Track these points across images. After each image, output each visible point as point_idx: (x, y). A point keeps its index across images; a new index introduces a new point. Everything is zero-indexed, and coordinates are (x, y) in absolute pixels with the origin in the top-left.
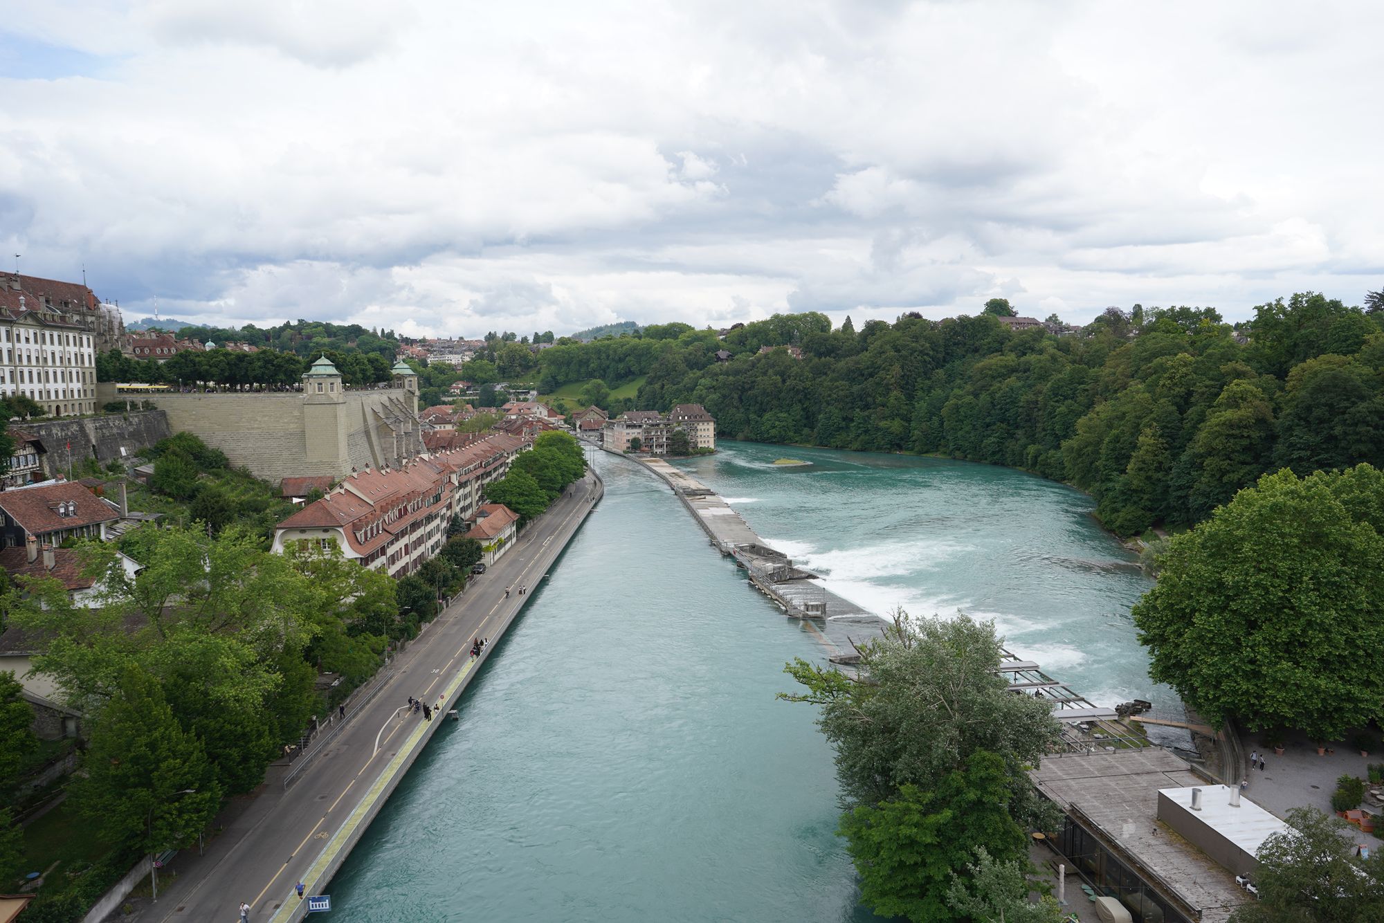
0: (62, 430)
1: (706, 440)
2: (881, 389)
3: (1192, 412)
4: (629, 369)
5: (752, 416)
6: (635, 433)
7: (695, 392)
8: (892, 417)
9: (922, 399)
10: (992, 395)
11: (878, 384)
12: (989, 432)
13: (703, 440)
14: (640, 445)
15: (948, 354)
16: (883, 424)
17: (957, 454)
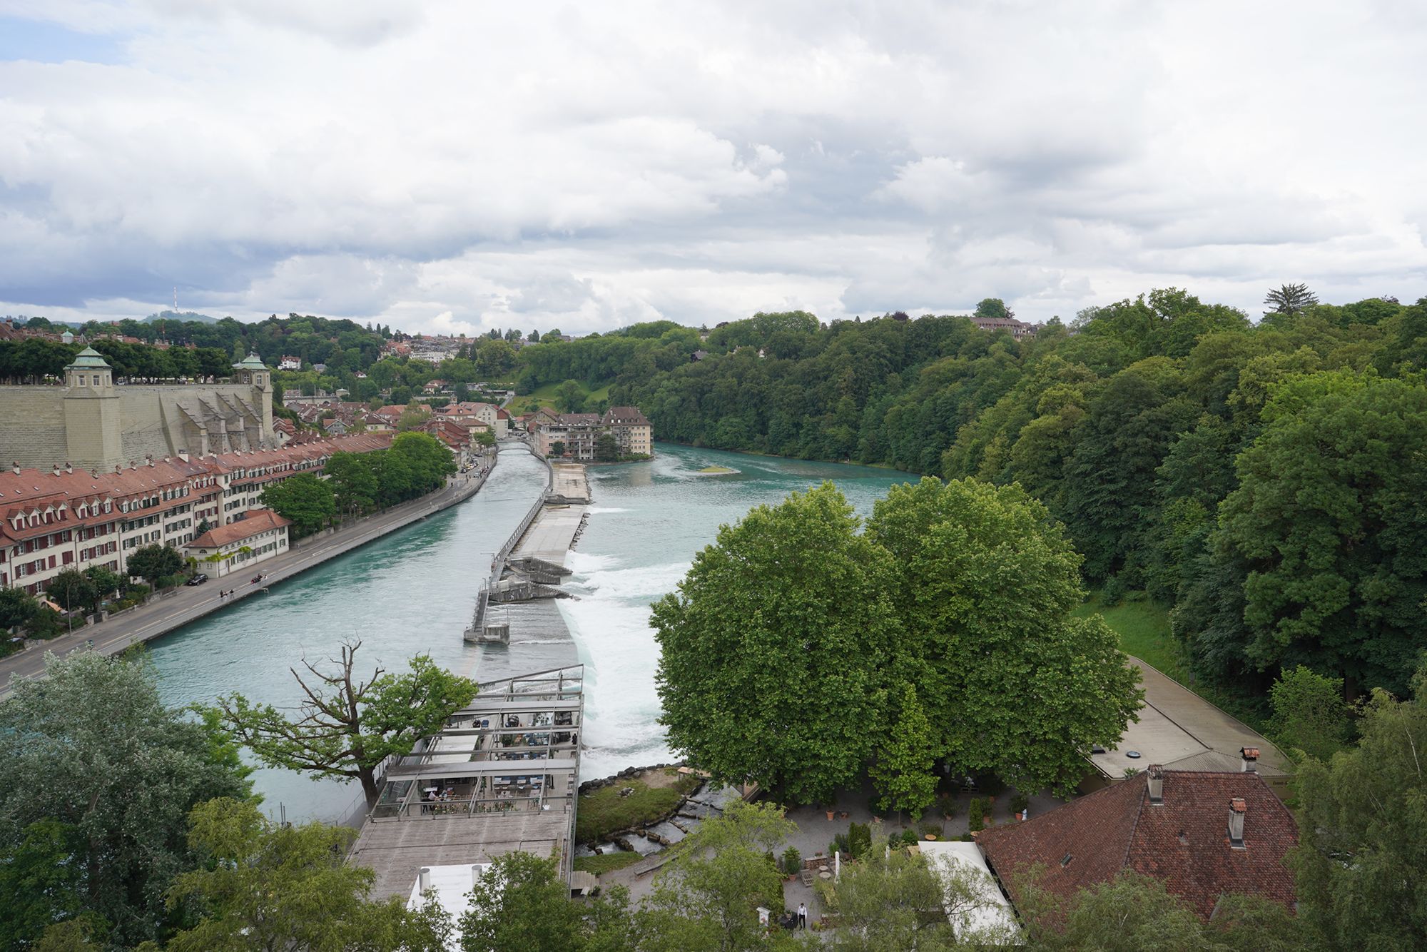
1: (642, 445)
2: (833, 393)
4: (611, 369)
6: (559, 437)
8: (839, 423)
9: (872, 404)
10: (934, 401)
11: (830, 388)
12: (927, 442)
13: (638, 445)
14: (563, 449)
15: (909, 356)
16: (830, 431)
17: (899, 464)
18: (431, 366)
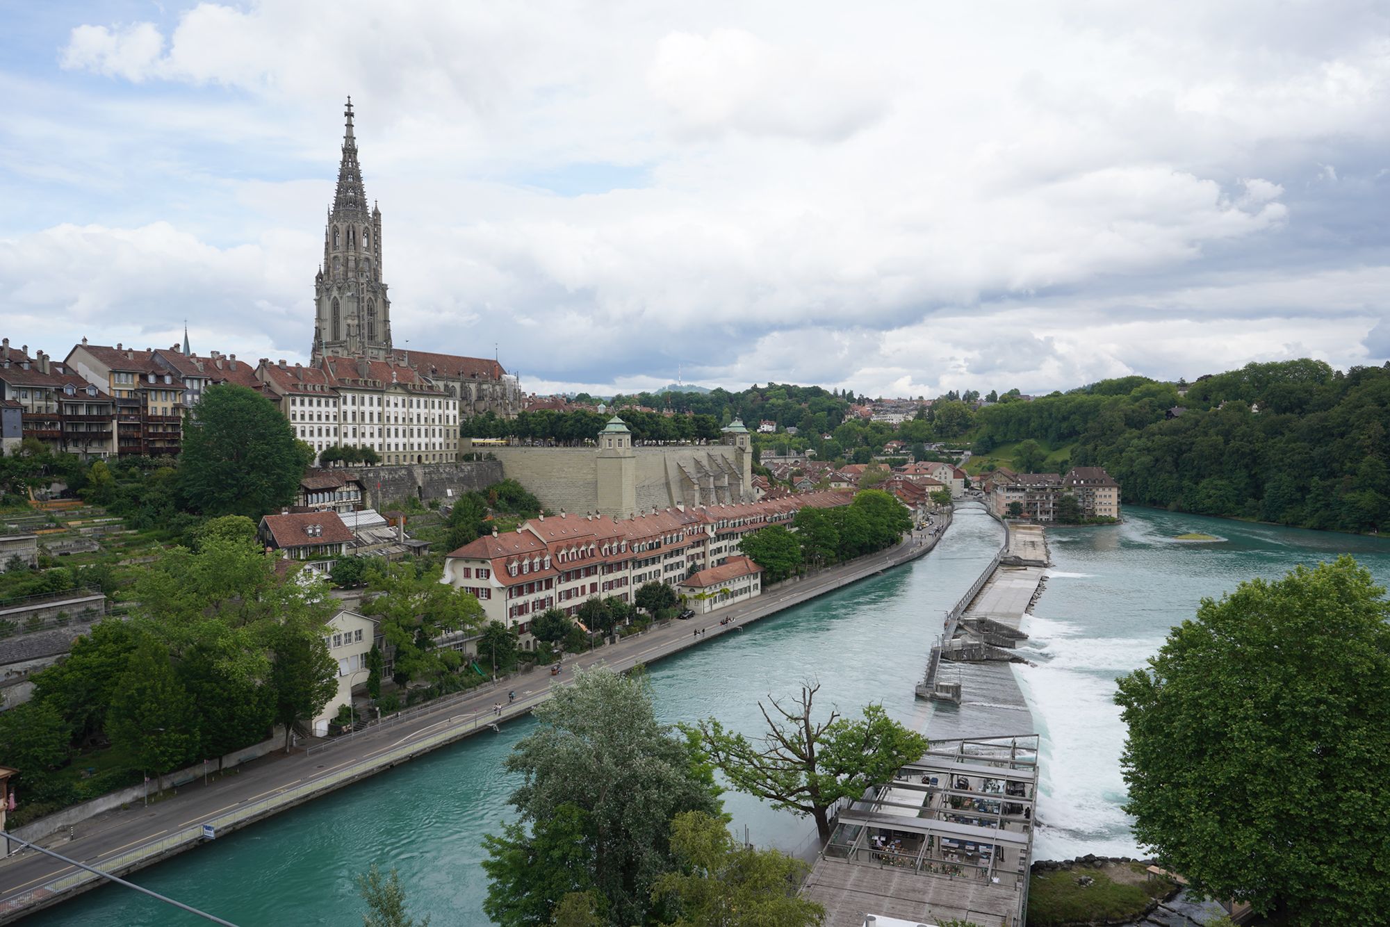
0: (390, 473)
1: (1108, 507)
2: (1353, 452)
4: (1074, 429)
6: (1016, 497)
8: (1363, 488)
11: (1348, 446)
13: (1103, 508)
14: (1021, 510)
16: (1348, 497)
18: (891, 427)
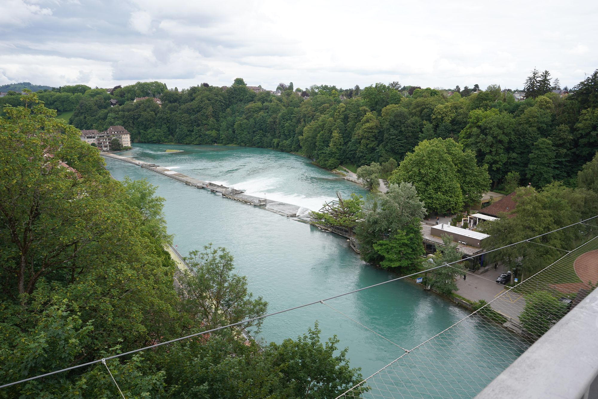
1: (127, 143)
2: (204, 117)
3: (350, 124)
5: (142, 131)
6: (92, 141)
7: (107, 120)
8: (211, 129)
9: (223, 121)
10: (255, 119)
11: (202, 115)
13: (125, 143)
15: (230, 102)
16: (207, 132)
17: (242, 144)
